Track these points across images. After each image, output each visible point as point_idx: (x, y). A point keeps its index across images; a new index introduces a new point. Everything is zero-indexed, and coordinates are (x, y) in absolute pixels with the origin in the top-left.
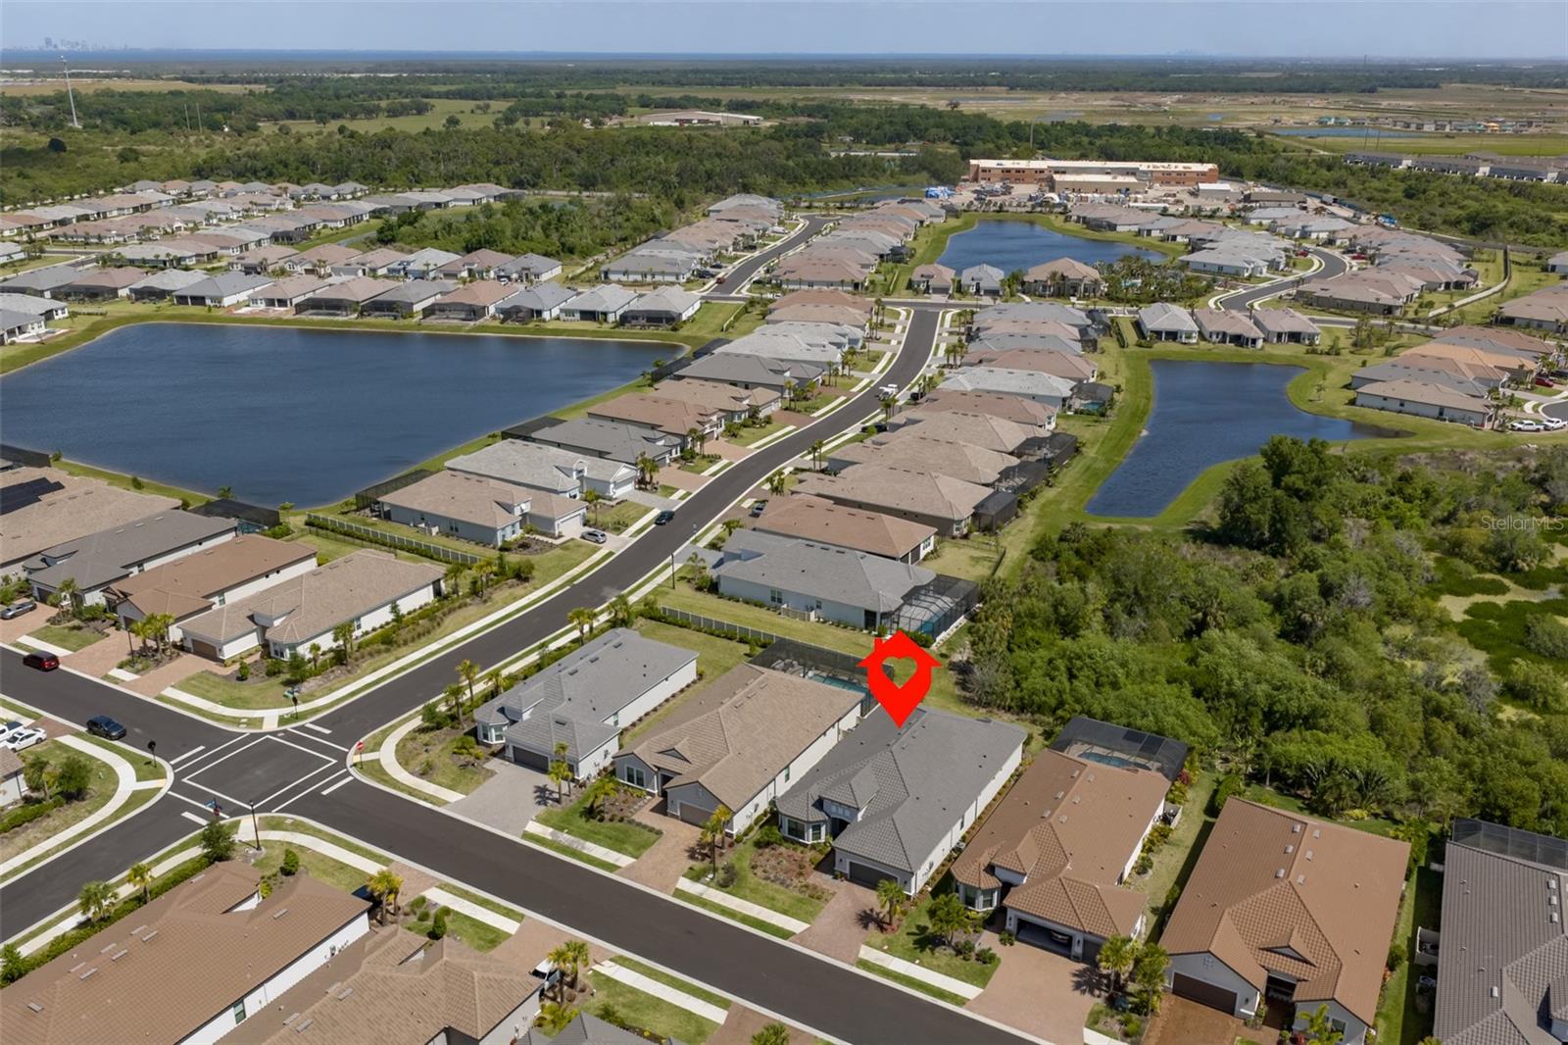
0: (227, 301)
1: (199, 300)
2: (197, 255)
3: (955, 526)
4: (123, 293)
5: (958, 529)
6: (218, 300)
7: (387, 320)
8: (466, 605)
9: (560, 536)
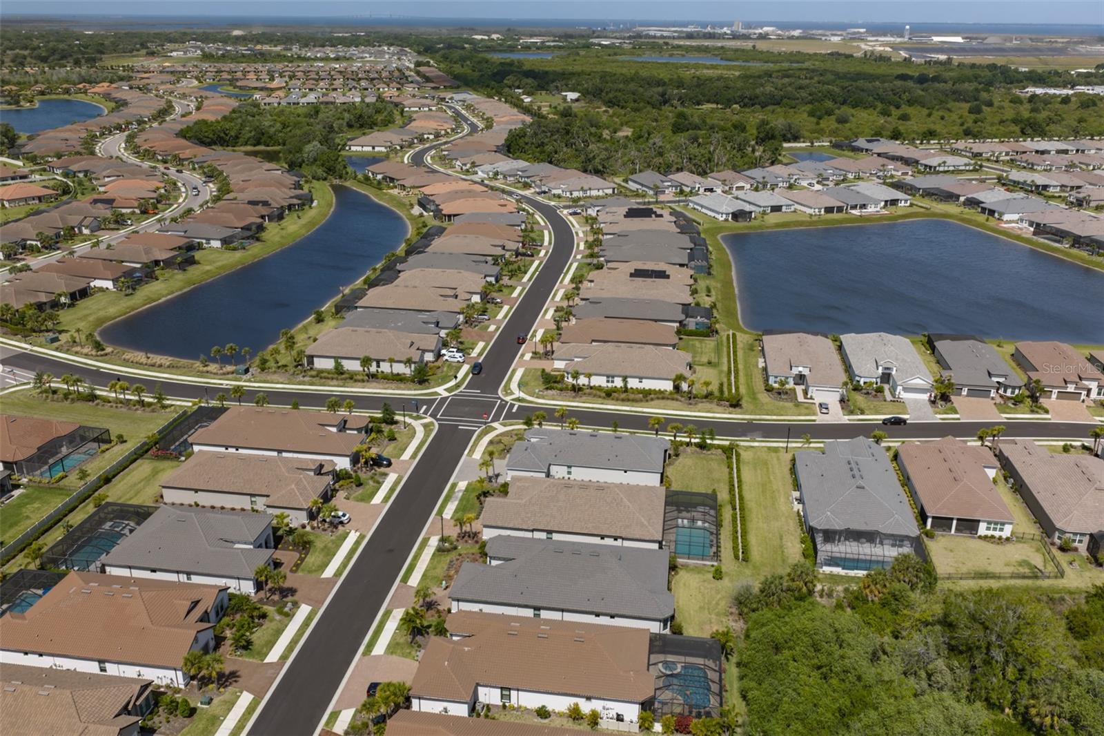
0: (1006, 217)
1: (992, 212)
2: (1062, 186)
3: (1057, 534)
4: (962, 199)
5: (1059, 538)
6: (1001, 214)
7: (1084, 254)
8: (677, 400)
9: (811, 398)
